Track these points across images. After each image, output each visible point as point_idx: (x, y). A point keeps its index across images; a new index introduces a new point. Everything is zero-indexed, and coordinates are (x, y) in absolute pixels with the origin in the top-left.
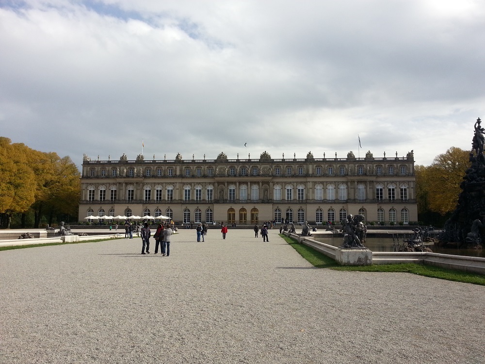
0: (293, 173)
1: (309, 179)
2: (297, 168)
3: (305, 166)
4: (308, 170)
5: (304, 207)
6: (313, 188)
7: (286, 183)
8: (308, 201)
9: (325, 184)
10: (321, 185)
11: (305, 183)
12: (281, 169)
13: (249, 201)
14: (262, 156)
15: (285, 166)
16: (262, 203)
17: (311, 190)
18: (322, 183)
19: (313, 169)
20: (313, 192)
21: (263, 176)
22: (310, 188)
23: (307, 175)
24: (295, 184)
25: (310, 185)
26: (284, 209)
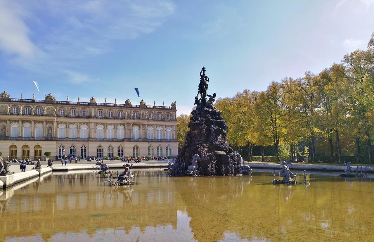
0: (77, 114)
1: (91, 120)
2: (80, 110)
3: (88, 109)
4: (91, 113)
5: (86, 144)
6: (95, 128)
7: (70, 123)
8: (90, 139)
9: (105, 125)
10: (102, 126)
11: (88, 124)
12: (65, 110)
13: (32, 138)
14: (46, 98)
15: (70, 108)
16: (46, 140)
17: (93, 130)
18: (103, 124)
19: (95, 112)
20: (95, 132)
21: (47, 115)
22: (92, 128)
23: (89, 117)
24: (79, 124)
25: (92, 126)
26: (67, 146)
